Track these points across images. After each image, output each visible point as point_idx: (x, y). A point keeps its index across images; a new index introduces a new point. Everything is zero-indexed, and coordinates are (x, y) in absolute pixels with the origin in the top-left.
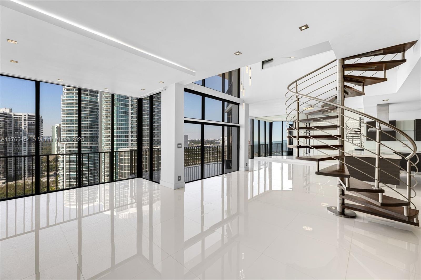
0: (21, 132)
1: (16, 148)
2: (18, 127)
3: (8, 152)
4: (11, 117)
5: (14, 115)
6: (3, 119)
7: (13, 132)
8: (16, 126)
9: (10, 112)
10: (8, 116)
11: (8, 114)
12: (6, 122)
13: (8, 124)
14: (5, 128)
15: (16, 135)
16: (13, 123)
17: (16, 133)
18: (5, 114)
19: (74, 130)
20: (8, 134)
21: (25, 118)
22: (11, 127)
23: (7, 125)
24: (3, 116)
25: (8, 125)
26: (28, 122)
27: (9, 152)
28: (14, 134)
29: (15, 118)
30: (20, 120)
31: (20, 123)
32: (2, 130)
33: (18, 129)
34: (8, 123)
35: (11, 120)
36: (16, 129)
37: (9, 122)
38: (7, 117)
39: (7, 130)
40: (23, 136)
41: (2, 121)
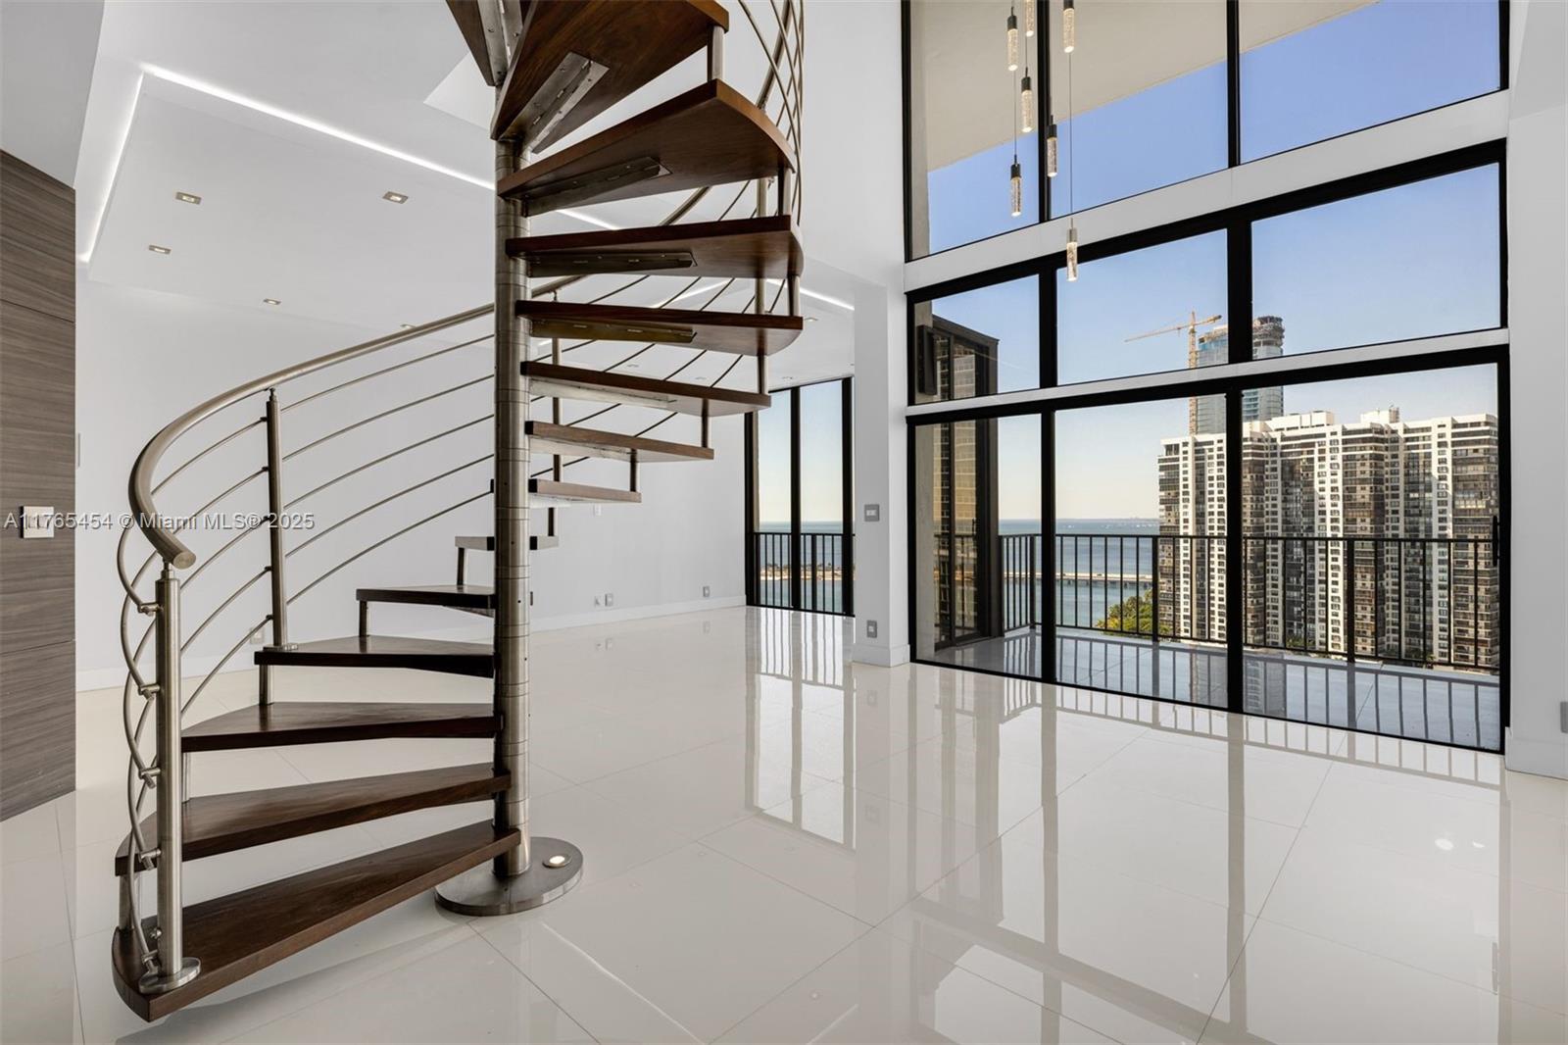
0: (1430, 491)
2: (1418, 474)
3: (1386, 564)
4: (1396, 440)
5: (1406, 431)
6: (1371, 449)
7: (1401, 493)
8: (1411, 472)
9: (1391, 422)
10: (1386, 436)
11: (1386, 429)
12: (1379, 458)
13: (1387, 465)
14: (1378, 481)
15: (1411, 503)
16: (1401, 460)
17: (1412, 495)
18: (1376, 433)
20: (1386, 500)
21: (1441, 436)
22: (1395, 474)
23: (1382, 468)
24: (1370, 440)
25: (1386, 469)
26: (1455, 453)
27: (1389, 563)
28: (1407, 498)
29: (1407, 440)
30: (1424, 447)
31: (1425, 457)
32: (1368, 487)
33: (1418, 483)
34: (1386, 460)
35: (1397, 448)
36: (1411, 480)
37: (1389, 457)
38: (1383, 441)
39: (1384, 488)
40: (1435, 509)
41: (1368, 457)
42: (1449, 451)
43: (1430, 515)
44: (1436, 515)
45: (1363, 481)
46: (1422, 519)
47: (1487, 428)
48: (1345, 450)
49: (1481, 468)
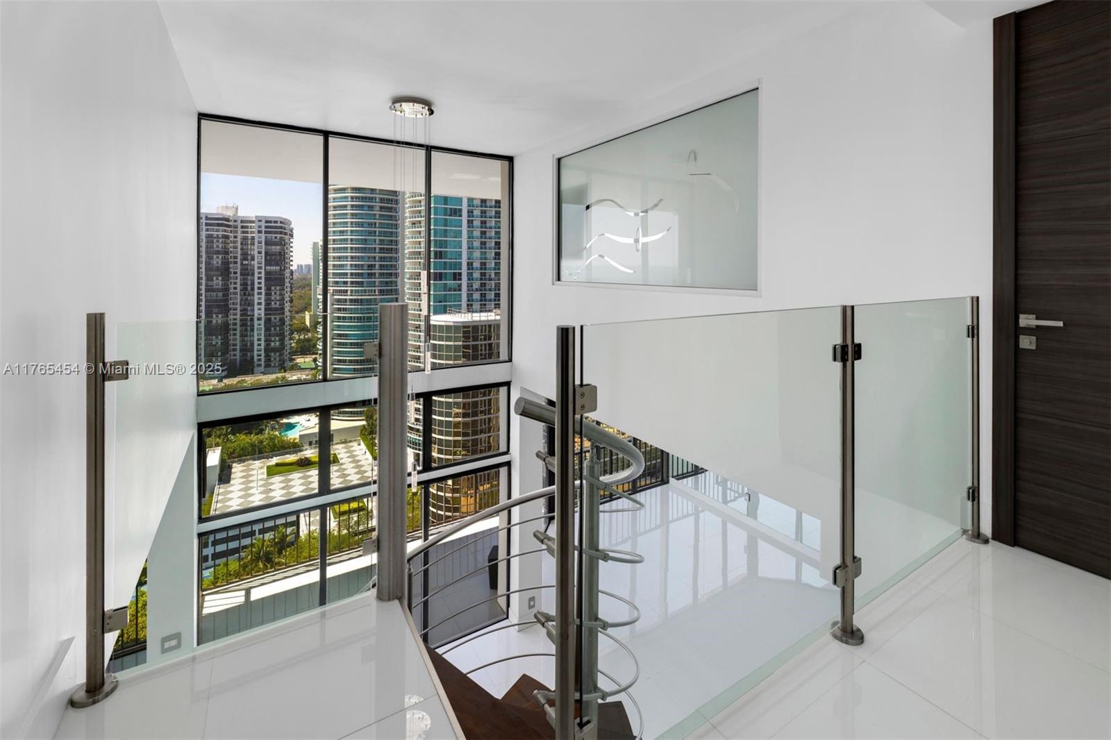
0: (253, 260)
1: (244, 297)
2: (248, 249)
4: (236, 227)
5: (242, 221)
6: (222, 231)
7: (239, 260)
8: (244, 248)
9: (234, 215)
10: (231, 223)
11: (231, 219)
12: (227, 237)
13: (231, 242)
14: (226, 252)
15: (244, 267)
16: (239, 239)
17: (244, 262)
18: (226, 221)
19: (347, 257)
20: (230, 265)
21: (259, 226)
22: (235, 248)
23: (229, 244)
24: (222, 225)
25: (231, 245)
26: (266, 238)
28: (242, 264)
29: (242, 227)
30: (251, 232)
31: (251, 239)
32: (220, 256)
33: (248, 255)
34: (231, 239)
35: (236, 232)
36: (244, 253)
37: (232, 237)
38: (229, 226)
39: (229, 257)
40: (256, 271)
41: (221, 236)
42: (263, 236)
43: (253, 274)
44: (256, 275)
45: (218, 252)
46: (249, 277)
47: (280, 225)
48: (207, 230)
49: (278, 247)
